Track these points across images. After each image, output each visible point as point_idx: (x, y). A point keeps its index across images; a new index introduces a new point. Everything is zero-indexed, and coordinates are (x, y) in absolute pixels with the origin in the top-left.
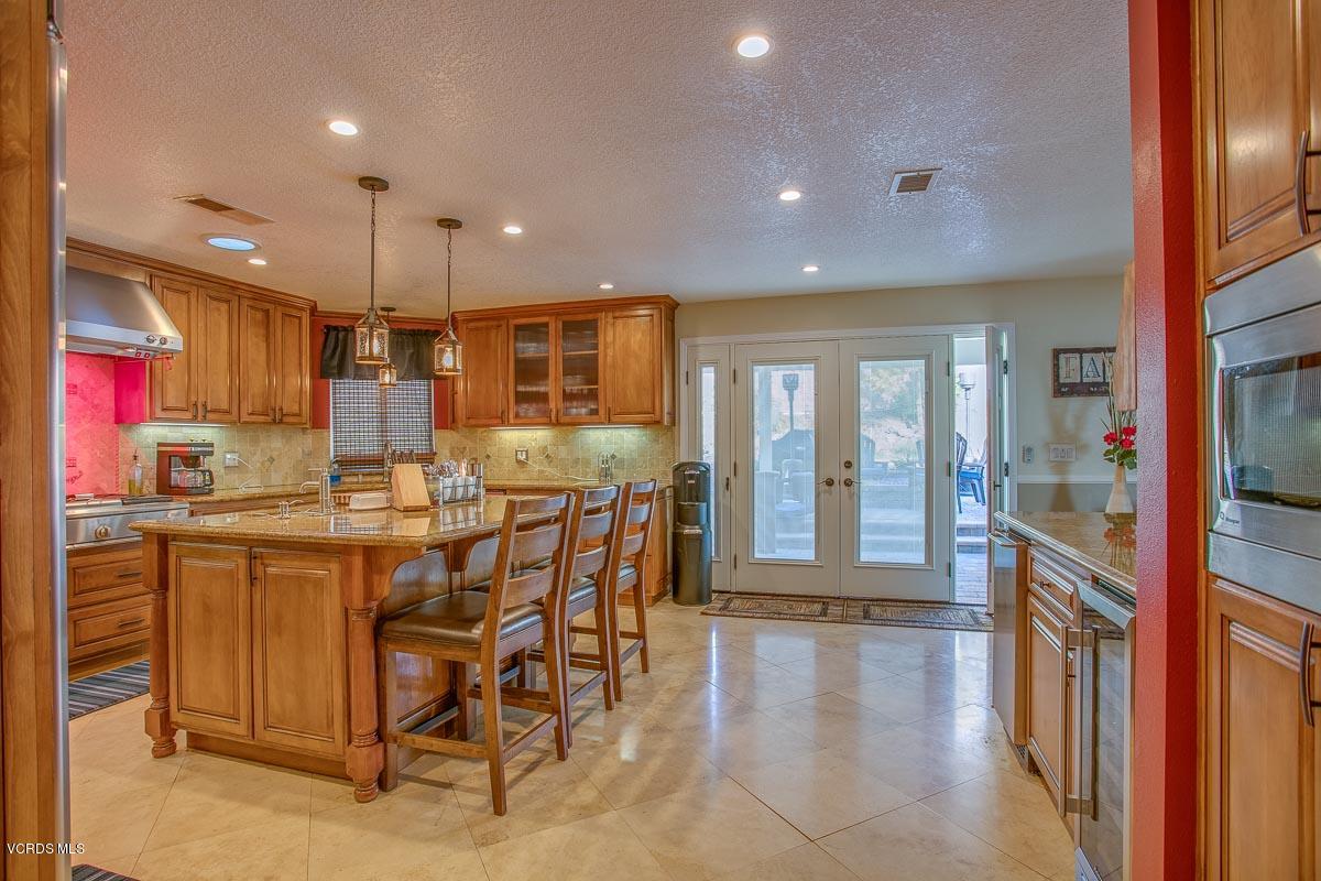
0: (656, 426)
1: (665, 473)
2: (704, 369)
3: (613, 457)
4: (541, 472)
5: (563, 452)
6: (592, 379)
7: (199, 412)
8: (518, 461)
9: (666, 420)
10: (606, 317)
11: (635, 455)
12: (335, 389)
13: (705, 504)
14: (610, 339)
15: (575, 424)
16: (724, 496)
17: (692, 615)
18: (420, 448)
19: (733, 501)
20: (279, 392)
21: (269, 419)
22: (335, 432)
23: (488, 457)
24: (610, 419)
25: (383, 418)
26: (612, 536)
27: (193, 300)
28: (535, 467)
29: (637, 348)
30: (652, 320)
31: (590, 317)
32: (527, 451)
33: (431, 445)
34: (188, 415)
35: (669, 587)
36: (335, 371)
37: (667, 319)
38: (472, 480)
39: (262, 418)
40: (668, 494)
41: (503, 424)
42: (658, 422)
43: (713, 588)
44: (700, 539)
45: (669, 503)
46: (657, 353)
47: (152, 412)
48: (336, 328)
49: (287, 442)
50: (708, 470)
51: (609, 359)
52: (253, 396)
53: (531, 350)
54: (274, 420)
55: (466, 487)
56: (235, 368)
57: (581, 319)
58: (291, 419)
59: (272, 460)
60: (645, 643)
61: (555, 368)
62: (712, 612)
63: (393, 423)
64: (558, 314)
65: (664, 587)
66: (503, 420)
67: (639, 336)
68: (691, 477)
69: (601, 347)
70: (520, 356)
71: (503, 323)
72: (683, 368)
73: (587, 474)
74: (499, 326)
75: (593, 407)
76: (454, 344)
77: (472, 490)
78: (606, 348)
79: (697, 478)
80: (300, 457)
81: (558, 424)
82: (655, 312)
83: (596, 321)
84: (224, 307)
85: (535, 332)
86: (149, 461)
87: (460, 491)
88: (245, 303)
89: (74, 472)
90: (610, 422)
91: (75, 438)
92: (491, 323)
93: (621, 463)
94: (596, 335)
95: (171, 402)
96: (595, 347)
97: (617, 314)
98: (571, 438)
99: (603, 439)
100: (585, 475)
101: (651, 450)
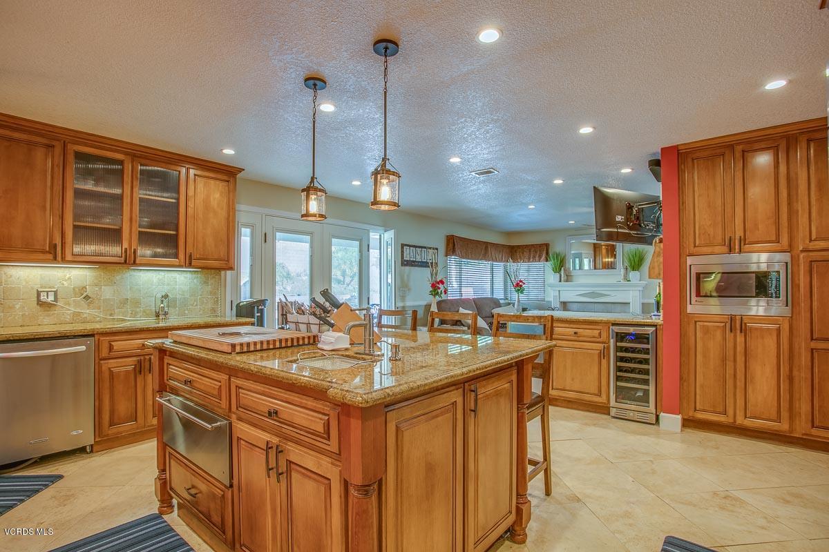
2: (243, 229)
3: (166, 296)
5: (107, 292)
8: (42, 303)
11: (187, 295)
14: (191, 193)
24: (190, 264)
30: (228, 186)
32: (56, 293)
42: (232, 268)
46: (232, 213)
64: (135, 155)
67: (218, 196)
69: (182, 198)
71: (57, 144)
73: (136, 313)
78: (187, 200)
92: (36, 139)
93: (173, 303)
97: (198, 172)
98: (118, 278)
99: (155, 280)
100: (134, 314)
101: (202, 290)
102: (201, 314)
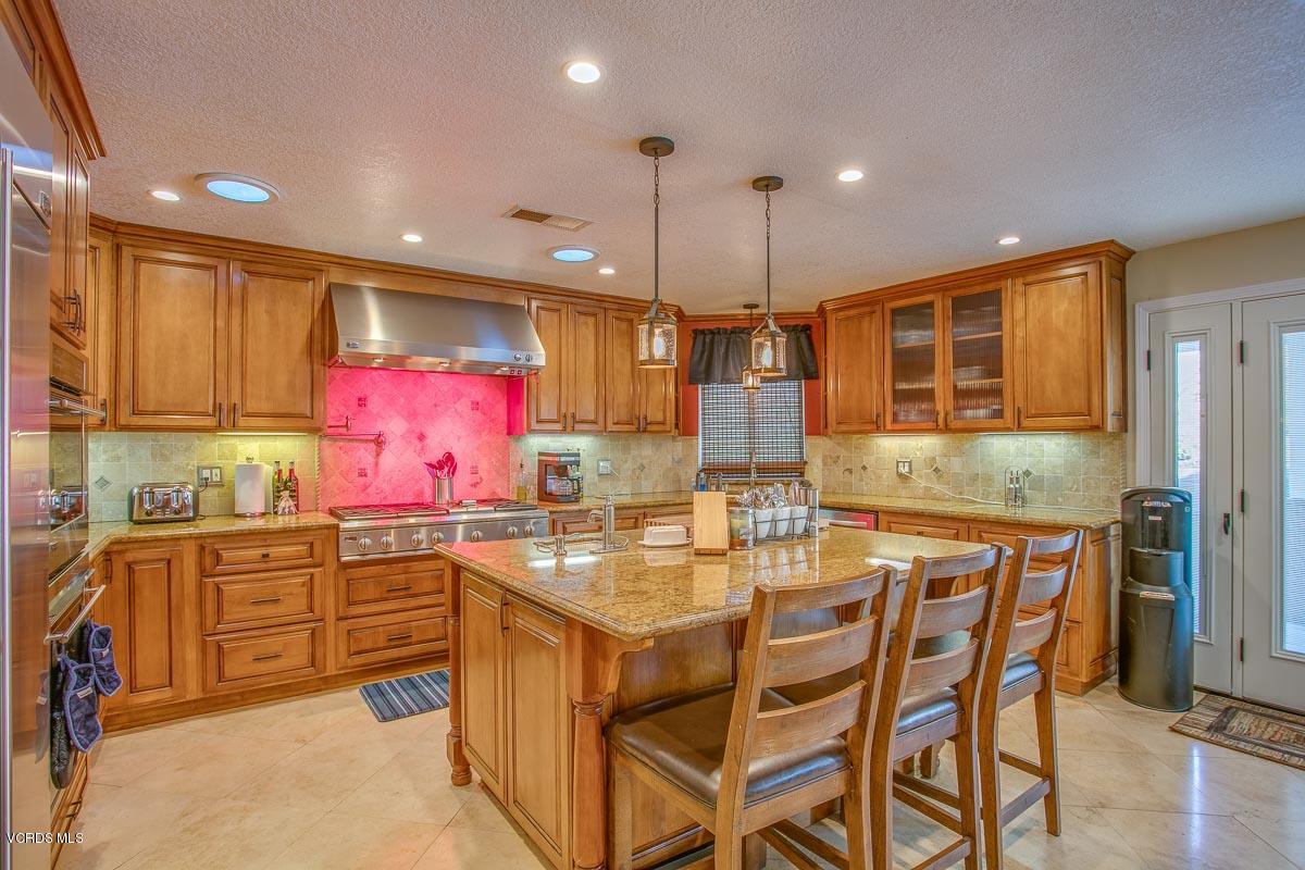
0: (1092, 434)
1: (1109, 500)
2: (1180, 345)
3: (1027, 473)
4: (927, 489)
5: (956, 464)
6: (994, 367)
7: (569, 423)
8: (900, 475)
9: (1111, 424)
10: (1013, 285)
11: (1060, 472)
12: (704, 394)
13: (1180, 555)
14: (1019, 314)
15: (973, 430)
16: (1220, 543)
17: (1151, 729)
18: (790, 457)
19: (1238, 552)
20: (643, 400)
21: (633, 428)
22: (704, 439)
23: (864, 468)
24: (1020, 423)
25: (751, 424)
26: (986, 627)
27: (564, 317)
28: (920, 482)
29: (1061, 323)
30: (1085, 282)
31: (991, 287)
32: (910, 463)
33: (801, 453)
34: (558, 427)
35: (1114, 667)
36: (703, 376)
37: (1111, 276)
39: (626, 428)
40: (1112, 532)
41: (878, 430)
42: (1097, 428)
43: (1195, 683)
44: (1171, 610)
45: (1115, 547)
46: (1095, 328)
47: (529, 425)
48: (703, 332)
49: (657, 450)
50: (1187, 501)
51: (1018, 342)
52: (618, 406)
53: (913, 338)
54: (639, 429)
55: (792, 520)
56: (601, 379)
57: (978, 292)
58: (655, 428)
59: (642, 468)
60: (1053, 786)
61: (943, 359)
62: (1193, 731)
63: (762, 429)
64: (947, 289)
65: (1105, 667)
66: (877, 426)
67: (1064, 306)
68: (1154, 511)
69: (1006, 326)
70: (899, 347)
71: (878, 308)
72: (1141, 344)
73: (988, 493)
74: (874, 312)
75: (995, 407)
77: (803, 524)
78: (1013, 327)
79: (1166, 513)
80: (670, 464)
81: (947, 429)
82: (1091, 269)
83: (999, 291)
84: (591, 320)
85: (918, 315)
86: (532, 469)
87: (783, 526)
88: (611, 314)
89: (476, 478)
90: (1020, 428)
91: (478, 449)
92: (863, 310)
93: (1038, 484)
94: (1000, 313)
95: (544, 416)
96: (999, 327)
97: (1030, 279)
98: (966, 447)
99: (1012, 449)
100: (986, 495)
101: (1087, 465)
102: (1085, 507)
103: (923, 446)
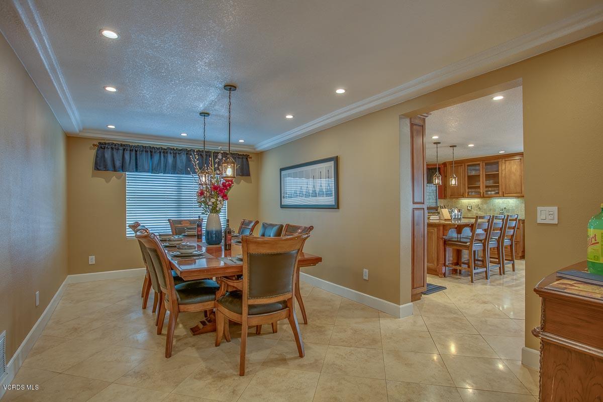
3: (505, 208)
4: (477, 212)
6: (497, 182)
8: (468, 210)
10: (502, 161)
11: (514, 208)
14: (503, 168)
15: (490, 197)
24: (504, 196)
28: (474, 211)
29: (514, 171)
30: (521, 161)
31: (496, 161)
33: (437, 204)
38: (459, 213)
41: (463, 197)
42: (523, 197)
51: (503, 175)
53: (474, 173)
55: (458, 215)
57: (493, 162)
60: (514, 263)
61: (482, 178)
64: (484, 161)
66: (463, 196)
67: (515, 167)
69: (500, 171)
70: (469, 175)
71: (463, 165)
74: (461, 165)
75: (497, 191)
76: (455, 178)
77: (459, 217)
78: (502, 171)
81: (483, 197)
82: (522, 158)
83: (498, 162)
85: (475, 167)
87: (457, 216)
92: (459, 165)
93: (508, 210)
94: (498, 168)
96: (498, 171)
97: (506, 159)
98: (488, 202)
99: (501, 202)
101: (521, 206)
103: (475, 201)
